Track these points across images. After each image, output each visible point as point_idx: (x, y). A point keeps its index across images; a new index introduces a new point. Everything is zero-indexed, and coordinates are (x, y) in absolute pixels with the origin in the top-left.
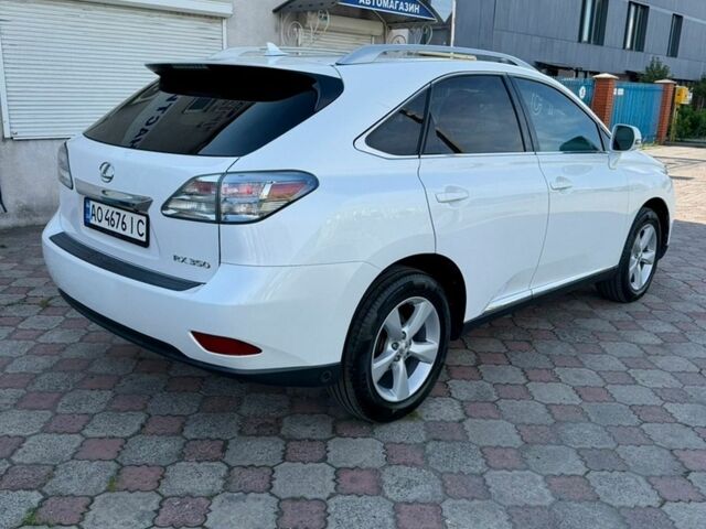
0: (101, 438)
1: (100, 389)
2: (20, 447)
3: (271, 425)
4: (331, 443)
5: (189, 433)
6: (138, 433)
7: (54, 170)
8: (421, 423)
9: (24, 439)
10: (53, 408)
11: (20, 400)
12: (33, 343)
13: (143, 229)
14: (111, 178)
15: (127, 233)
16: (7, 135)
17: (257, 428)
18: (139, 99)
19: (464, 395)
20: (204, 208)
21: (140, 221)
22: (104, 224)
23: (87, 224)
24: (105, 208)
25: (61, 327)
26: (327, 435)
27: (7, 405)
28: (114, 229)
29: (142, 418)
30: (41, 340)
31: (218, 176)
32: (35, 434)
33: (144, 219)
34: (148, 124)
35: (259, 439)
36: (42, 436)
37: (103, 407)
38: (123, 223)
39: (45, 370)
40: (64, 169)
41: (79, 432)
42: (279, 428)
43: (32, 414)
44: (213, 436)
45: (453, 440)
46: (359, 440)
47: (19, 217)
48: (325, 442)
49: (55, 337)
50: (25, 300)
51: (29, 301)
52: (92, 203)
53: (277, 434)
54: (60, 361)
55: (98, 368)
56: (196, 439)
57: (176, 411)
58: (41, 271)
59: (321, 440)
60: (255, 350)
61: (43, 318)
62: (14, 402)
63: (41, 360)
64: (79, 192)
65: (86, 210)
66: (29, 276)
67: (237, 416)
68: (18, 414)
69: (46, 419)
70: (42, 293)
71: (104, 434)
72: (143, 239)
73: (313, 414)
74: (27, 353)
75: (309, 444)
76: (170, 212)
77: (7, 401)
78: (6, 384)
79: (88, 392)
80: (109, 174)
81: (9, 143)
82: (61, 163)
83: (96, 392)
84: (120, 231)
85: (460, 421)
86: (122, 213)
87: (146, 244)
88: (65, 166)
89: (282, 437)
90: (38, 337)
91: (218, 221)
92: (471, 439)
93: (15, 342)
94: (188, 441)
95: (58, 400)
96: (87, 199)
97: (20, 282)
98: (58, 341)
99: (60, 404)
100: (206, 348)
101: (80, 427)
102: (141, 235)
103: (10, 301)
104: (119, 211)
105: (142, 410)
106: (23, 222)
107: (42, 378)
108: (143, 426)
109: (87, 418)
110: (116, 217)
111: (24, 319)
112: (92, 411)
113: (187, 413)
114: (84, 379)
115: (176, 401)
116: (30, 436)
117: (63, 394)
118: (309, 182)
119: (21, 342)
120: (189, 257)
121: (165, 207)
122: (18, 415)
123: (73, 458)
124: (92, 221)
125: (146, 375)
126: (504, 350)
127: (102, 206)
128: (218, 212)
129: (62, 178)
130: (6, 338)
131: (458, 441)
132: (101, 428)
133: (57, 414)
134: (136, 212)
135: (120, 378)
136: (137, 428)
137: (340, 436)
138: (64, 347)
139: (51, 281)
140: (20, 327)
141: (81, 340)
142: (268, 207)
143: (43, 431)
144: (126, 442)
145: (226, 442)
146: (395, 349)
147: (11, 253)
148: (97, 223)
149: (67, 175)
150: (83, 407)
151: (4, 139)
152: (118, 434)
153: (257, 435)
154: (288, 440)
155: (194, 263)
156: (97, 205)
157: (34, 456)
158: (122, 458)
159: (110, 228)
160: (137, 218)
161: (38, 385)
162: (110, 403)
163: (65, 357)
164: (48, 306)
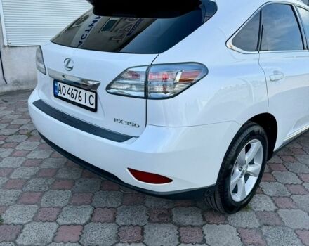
0: (69, 225)
1: (64, 190)
2: (21, 233)
3: (166, 215)
4: (205, 228)
5: (120, 221)
6: (90, 221)
7: (34, 63)
8: (253, 213)
9: (23, 226)
10: (38, 203)
11: (19, 197)
12: (24, 159)
13: (93, 101)
14: (71, 68)
15: (82, 103)
16: (6, 44)
17: (158, 217)
18: (74, 25)
19: (271, 193)
20: (134, 88)
21: (91, 96)
22: (67, 96)
23: (56, 96)
24: (67, 87)
25: (38, 148)
26: (201, 222)
27: (12, 201)
28: (73, 100)
29: (90, 210)
30: (29, 157)
31: (146, 67)
32: (29, 222)
33: (94, 94)
34: (82, 39)
35: (162, 225)
36: (33, 224)
37: (67, 202)
38: (80, 96)
39: (32, 177)
40: (40, 62)
41: (55, 221)
42: (171, 217)
43: (27, 207)
44: (134, 223)
45: (276, 225)
46: (221, 226)
47: (13, 85)
48: (201, 227)
49: (36, 155)
50: (18, 132)
51: (21, 132)
52: (59, 83)
53: (171, 221)
54: (40, 171)
55: (62, 175)
56: (124, 226)
57: (109, 205)
58: (26, 115)
59: (198, 226)
60: (169, 180)
61: (28, 142)
62: (16, 199)
63: (29, 170)
64: (50, 76)
65: (55, 88)
66: (20, 118)
67: (144, 207)
68: (19, 207)
69: (35, 211)
70: (27, 128)
71: (69, 222)
72: (93, 107)
73: (188, 206)
74: (21, 165)
75: (192, 229)
76: (111, 91)
77: (11, 198)
78: (11, 187)
79: (57, 192)
80: (70, 65)
81: (7, 48)
82: (38, 59)
83: (62, 191)
84: (77, 101)
85: (275, 211)
86: (79, 90)
87: (95, 110)
88: (41, 60)
89: (175, 224)
90: (27, 155)
91: (146, 97)
92: (286, 224)
93: (14, 158)
94: (120, 227)
95: (41, 197)
96: (56, 81)
97: (15, 122)
98: (38, 158)
99: (42, 200)
100: (137, 178)
101: (55, 217)
102: (92, 105)
103: (11, 133)
104: (76, 89)
105: (90, 204)
106: (15, 88)
107: (31, 182)
108: (92, 216)
109: (58, 209)
110: (74, 93)
111: (18, 144)
112: (61, 205)
113: (116, 206)
114: (54, 182)
115: (108, 197)
116: (27, 224)
117: (43, 193)
118: (203, 70)
119: (18, 158)
120: (125, 120)
121: (108, 87)
122: (18, 209)
123: (53, 241)
124: (59, 94)
125: (89, 180)
126: (282, 162)
127: (65, 85)
128: (146, 91)
129: (39, 68)
130: (9, 156)
131: (279, 226)
132: (67, 217)
133: (41, 207)
134: (89, 90)
135: (74, 182)
136: (88, 217)
137: (209, 223)
138: (41, 161)
139: (31, 121)
140: (17, 148)
141: (50, 157)
142: (179, 87)
143: (34, 220)
144: (84, 228)
145: (143, 229)
146: (240, 170)
147: (10, 105)
148: (62, 96)
149: (42, 66)
150: (56, 202)
151: (4, 46)
152: (78, 222)
153: (160, 222)
154: (179, 226)
155: (128, 123)
156: (62, 85)
157: (30, 239)
158: (83, 241)
159: (71, 99)
160: (89, 93)
161: (29, 187)
162: (71, 199)
163: (42, 167)
164: (31, 136)
